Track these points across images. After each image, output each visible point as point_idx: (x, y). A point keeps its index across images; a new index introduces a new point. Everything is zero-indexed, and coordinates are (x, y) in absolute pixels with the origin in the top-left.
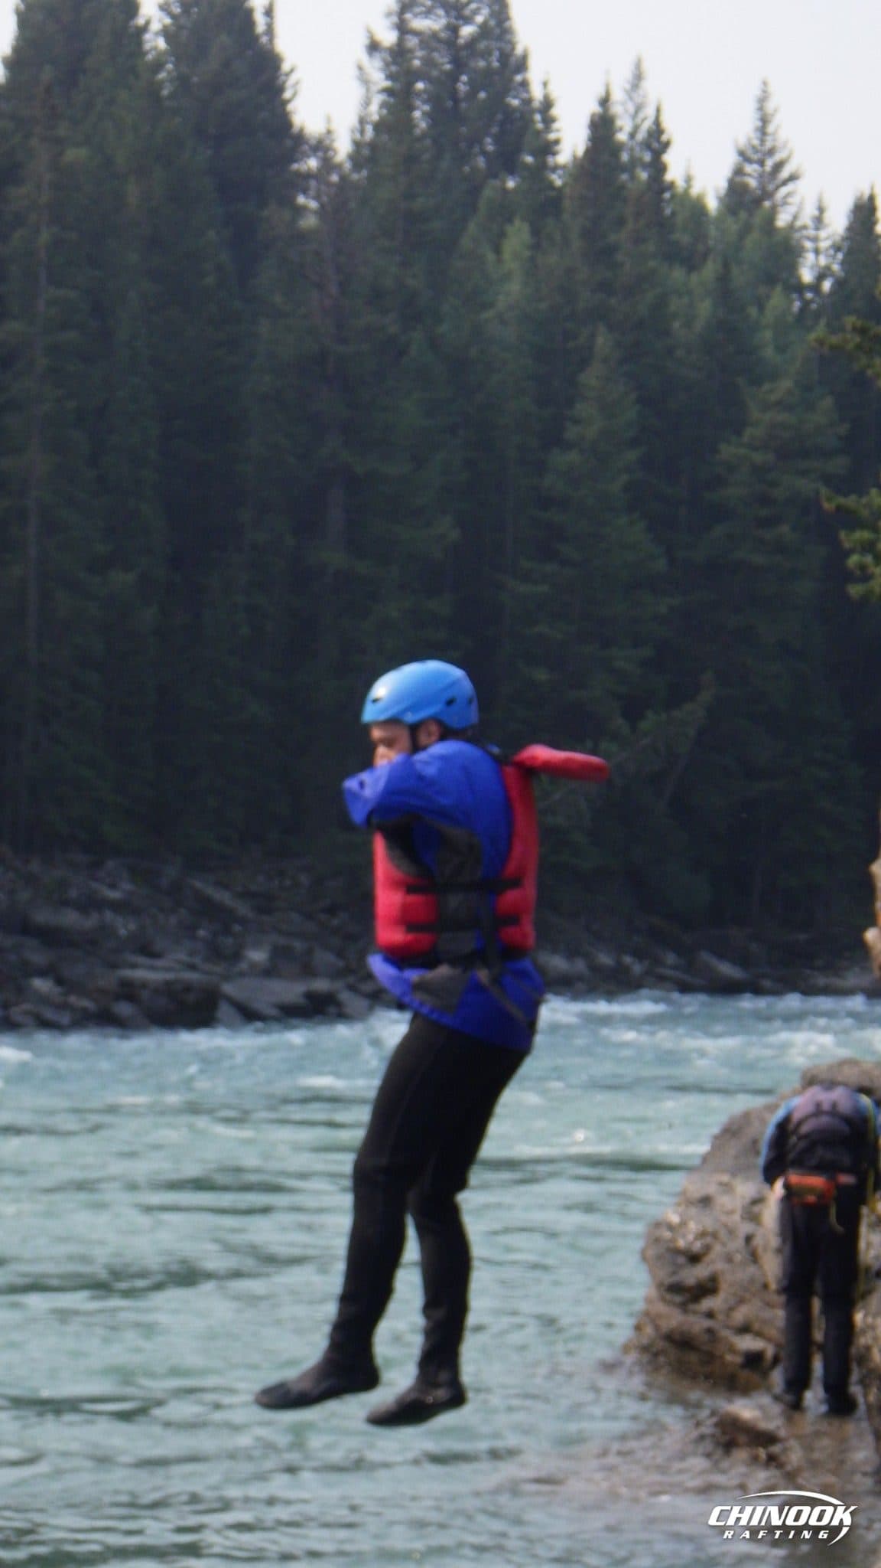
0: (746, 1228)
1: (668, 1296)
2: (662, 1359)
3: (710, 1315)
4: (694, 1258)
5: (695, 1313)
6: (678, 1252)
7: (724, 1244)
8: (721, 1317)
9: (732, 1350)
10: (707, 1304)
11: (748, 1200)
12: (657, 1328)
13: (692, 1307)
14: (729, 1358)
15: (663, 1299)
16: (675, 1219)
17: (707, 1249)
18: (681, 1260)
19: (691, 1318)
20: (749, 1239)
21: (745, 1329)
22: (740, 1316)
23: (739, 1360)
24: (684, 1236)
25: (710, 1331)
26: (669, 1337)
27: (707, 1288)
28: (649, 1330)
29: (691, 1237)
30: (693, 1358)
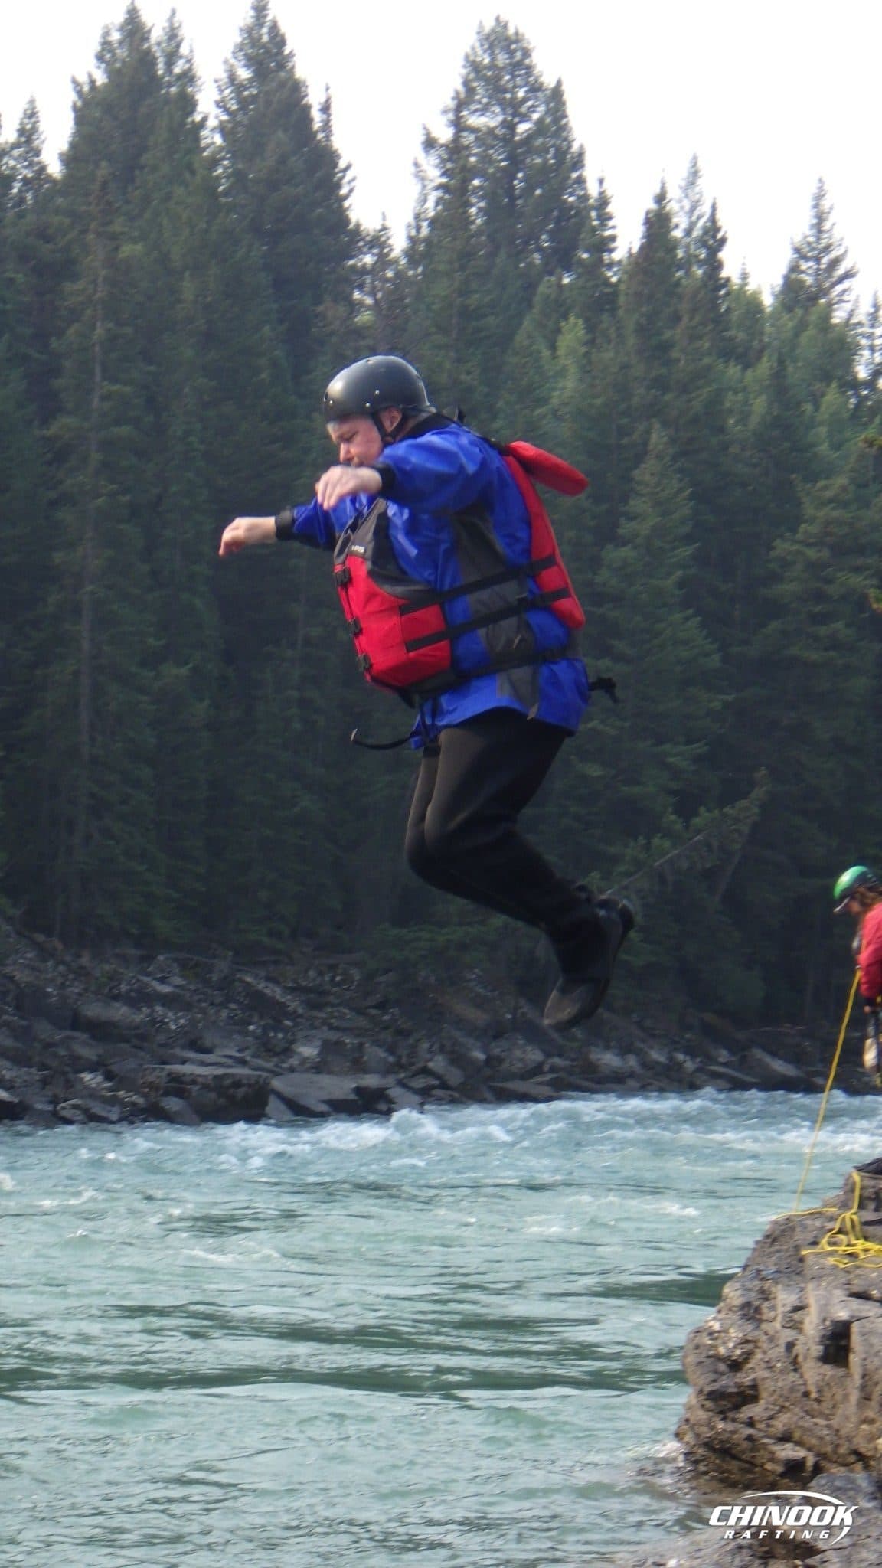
0: (788, 1335)
1: (708, 1404)
2: (702, 1468)
3: (751, 1423)
4: (736, 1366)
5: (734, 1420)
6: (718, 1358)
7: (765, 1353)
8: (762, 1426)
9: (773, 1460)
10: (748, 1412)
11: (789, 1308)
12: (698, 1435)
13: (731, 1415)
14: (769, 1466)
15: (703, 1406)
16: (717, 1326)
17: (748, 1355)
18: (722, 1367)
19: (730, 1426)
20: (790, 1346)
21: (785, 1438)
22: (780, 1424)
23: (780, 1469)
24: (724, 1343)
25: (750, 1438)
26: (708, 1445)
27: (749, 1395)
28: (689, 1437)
29: (731, 1345)
30: (734, 1465)
